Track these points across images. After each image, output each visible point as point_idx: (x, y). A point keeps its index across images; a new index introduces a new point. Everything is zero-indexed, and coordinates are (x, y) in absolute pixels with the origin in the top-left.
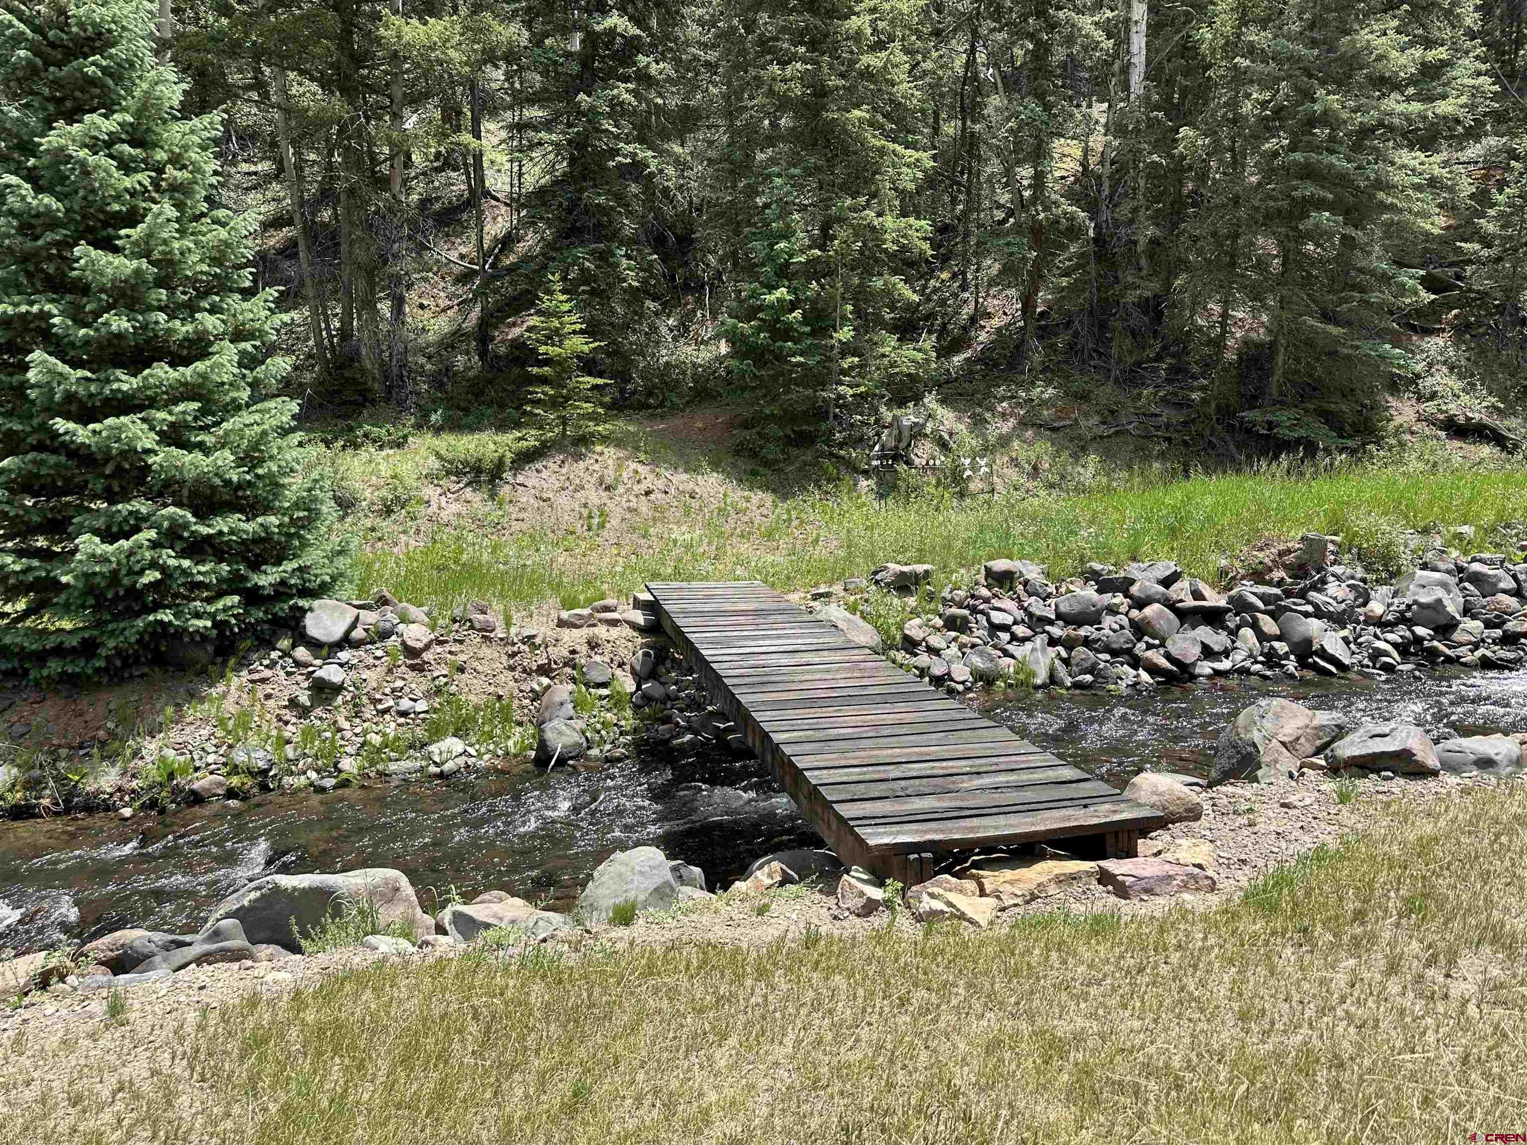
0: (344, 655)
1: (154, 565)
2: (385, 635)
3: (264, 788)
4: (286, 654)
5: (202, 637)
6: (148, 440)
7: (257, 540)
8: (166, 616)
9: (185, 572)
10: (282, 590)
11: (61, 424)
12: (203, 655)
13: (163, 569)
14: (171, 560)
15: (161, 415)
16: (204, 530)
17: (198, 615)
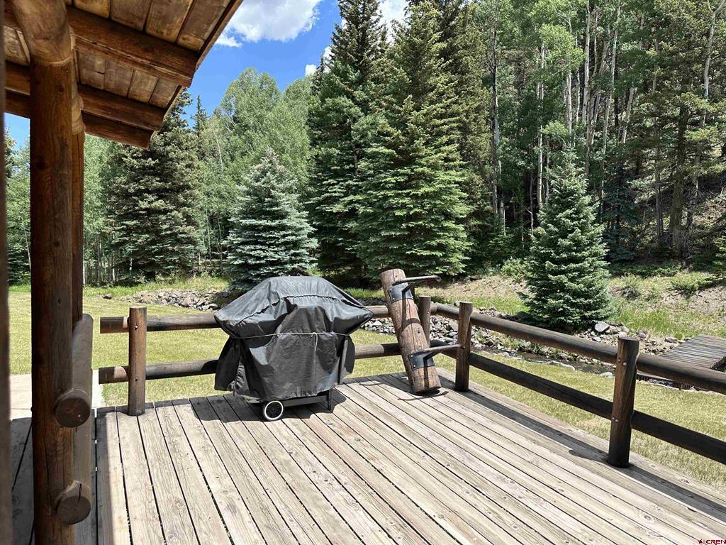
0: (602, 336)
1: (562, 307)
2: (615, 333)
3: (575, 360)
4: (589, 332)
5: (571, 324)
6: (566, 280)
7: (587, 305)
8: (563, 318)
9: (568, 310)
10: (591, 318)
11: (550, 276)
12: (570, 328)
13: (564, 308)
14: (565, 306)
15: (570, 275)
16: (574, 301)
17: (570, 319)
